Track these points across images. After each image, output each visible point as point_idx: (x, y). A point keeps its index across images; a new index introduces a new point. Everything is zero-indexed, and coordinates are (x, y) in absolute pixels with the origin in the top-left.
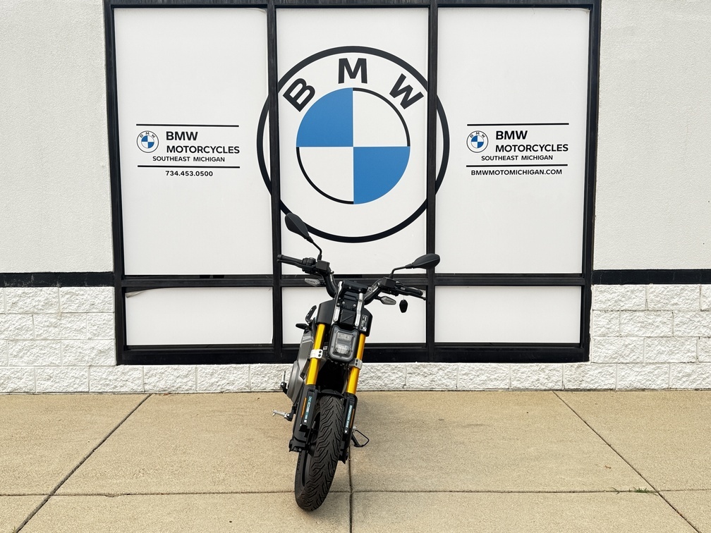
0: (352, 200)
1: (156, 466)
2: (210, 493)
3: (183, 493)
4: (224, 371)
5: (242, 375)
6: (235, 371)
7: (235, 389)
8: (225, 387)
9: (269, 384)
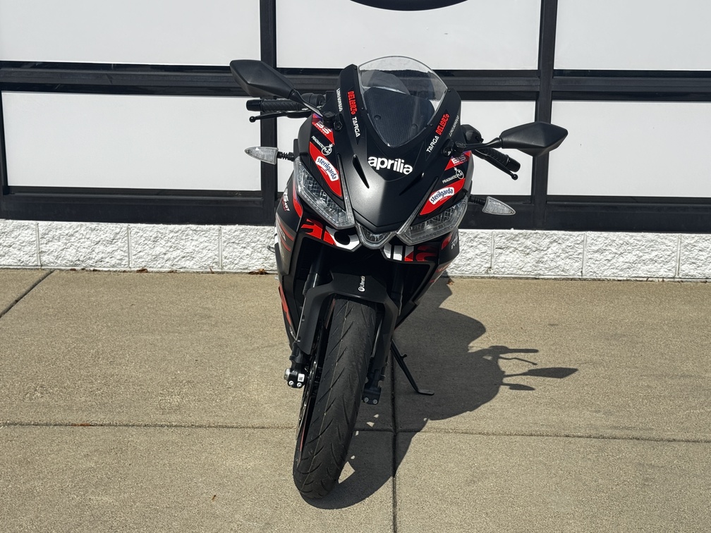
1: (63, 383)
2: (155, 426)
3: (110, 425)
4: (176, 235)
5: (206, 244)
6: (196, 237)
7: (195, 267)
8: (179, 263)
9: (254, 261)
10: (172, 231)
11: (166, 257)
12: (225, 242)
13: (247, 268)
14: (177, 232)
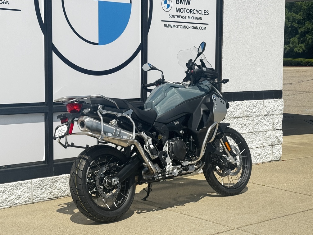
0: (98, 42)
4: (13, 187)
5: (26, 190)
6: (21, 187)
7: (21, 203)
8: (14, 202)
9: (46, 195)
10: (11, 186)
11: (8, 200)
12: (34, 187)
13: (43, 199)
14: (14, 186)
